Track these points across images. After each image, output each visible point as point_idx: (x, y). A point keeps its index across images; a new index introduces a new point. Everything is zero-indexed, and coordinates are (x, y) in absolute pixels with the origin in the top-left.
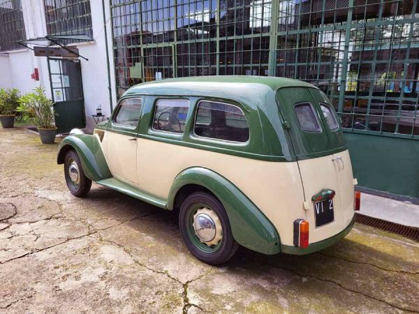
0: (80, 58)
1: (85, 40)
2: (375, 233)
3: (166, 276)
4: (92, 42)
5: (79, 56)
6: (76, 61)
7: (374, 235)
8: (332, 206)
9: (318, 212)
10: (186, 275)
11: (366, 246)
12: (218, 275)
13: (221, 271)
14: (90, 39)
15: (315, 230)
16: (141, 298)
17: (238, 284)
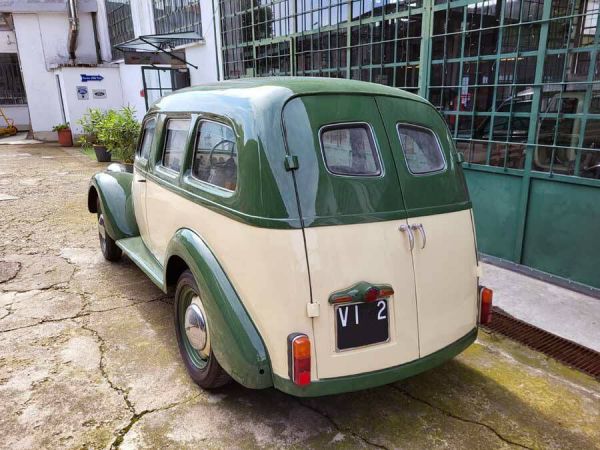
0: (188, 66)
1: (195, 40)
2: (544, 368)
3: (122, 397)
4: (201, 42)
5: (185, 62)
6: (182, 71)
7: (539, 371)
8: (385, 313)
9: (344, 324)
10: (151, 399)
11: (504, 390)
12: (200, 408)
13: (212, 400)
14: (198, 37)
15: (336, 355)
16: (58, 427)
17: (220, 428)
